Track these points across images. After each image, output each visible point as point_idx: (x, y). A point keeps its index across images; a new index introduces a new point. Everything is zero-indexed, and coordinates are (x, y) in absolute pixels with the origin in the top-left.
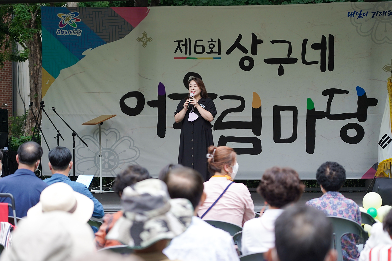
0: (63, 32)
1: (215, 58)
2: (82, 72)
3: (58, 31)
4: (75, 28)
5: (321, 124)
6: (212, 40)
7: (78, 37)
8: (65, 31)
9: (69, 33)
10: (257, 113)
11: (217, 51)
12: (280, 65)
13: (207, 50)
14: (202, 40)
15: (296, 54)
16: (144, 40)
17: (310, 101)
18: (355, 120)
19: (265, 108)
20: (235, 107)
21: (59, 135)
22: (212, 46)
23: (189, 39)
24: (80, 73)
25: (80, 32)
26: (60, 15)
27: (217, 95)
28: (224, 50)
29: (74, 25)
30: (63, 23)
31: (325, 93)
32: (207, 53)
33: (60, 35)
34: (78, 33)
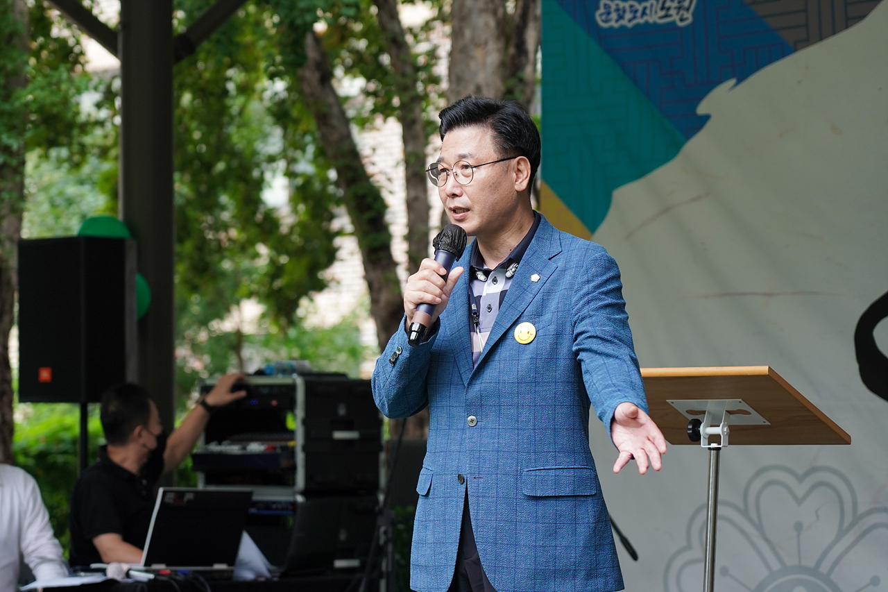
0: (624, 11)
3: (602, 10)
7: (681, 29)
8: (631, 6)
9: (644, 13)
24: (693, 200)
25: (687, 4)
33: (611, 28)
34: (681, 12)
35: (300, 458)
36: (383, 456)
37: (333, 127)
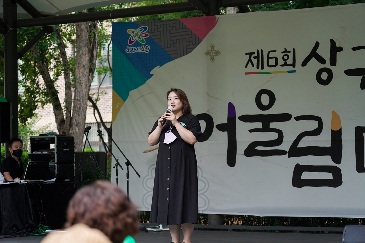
0: (133, 49)
1: (289, 72)
2: (150, 93)
3: (127, 49)
4: (143, 45)
6: (286, 51)
7: (146, 54)
8: (134, 48)
9: (137, 50)
10: (336, 136)
11: (292, 63)
12: (362, 76)
13: (281, 62)
14: (275, 51)
16: (212, 54)
19: (346, 130)
20: (311, 129)
22: (286, 57)
23: (261, 50)
24: (149, 94)
25: (148, 48)
26: (130, 31)
27: (291, 116)
28: (299, 60)
29: (143, 41)
30: (133, 39)
32: (281, 65)
33: (129, 53)
34: (146, 50)
35: (56, 155)
36: (75, 155)
37: (46, 75)
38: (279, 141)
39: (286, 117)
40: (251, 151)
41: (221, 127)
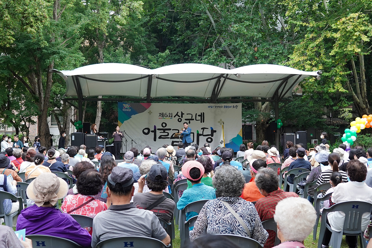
1: (170, 118)
2: (131, 122)
5: (201, 137)
6: (170, 113)
7: (130, 111)
12: (189, 120)
13: (168, 116)
14: (167, 113)
15: (194, 118)
16: (150, 113)
17: (197, 131)
18: (210, 136)
21: (126, 141)
22: (170, 115)
23: (163, 113)
26: (124, 105)
28: (173, 116)
29: (128, 108)
30: (125, 107)
31: (202, 129)
33: (124, 111)
38: (168, 135)
39: (170, 129)
40: (160, 138)
41: (152, 131)
